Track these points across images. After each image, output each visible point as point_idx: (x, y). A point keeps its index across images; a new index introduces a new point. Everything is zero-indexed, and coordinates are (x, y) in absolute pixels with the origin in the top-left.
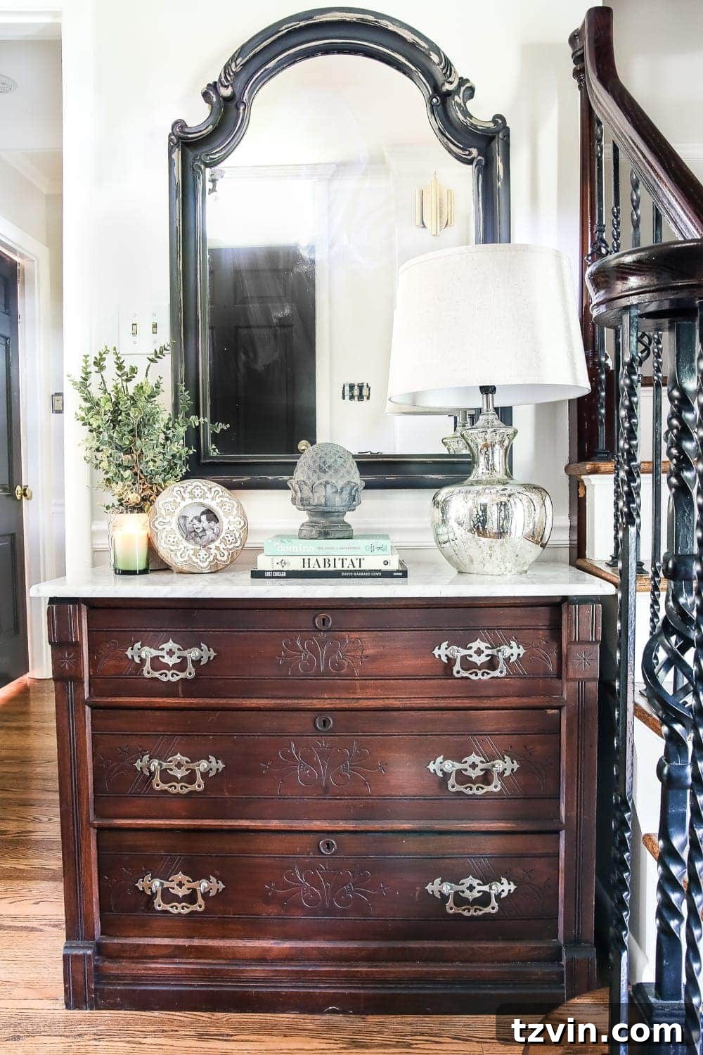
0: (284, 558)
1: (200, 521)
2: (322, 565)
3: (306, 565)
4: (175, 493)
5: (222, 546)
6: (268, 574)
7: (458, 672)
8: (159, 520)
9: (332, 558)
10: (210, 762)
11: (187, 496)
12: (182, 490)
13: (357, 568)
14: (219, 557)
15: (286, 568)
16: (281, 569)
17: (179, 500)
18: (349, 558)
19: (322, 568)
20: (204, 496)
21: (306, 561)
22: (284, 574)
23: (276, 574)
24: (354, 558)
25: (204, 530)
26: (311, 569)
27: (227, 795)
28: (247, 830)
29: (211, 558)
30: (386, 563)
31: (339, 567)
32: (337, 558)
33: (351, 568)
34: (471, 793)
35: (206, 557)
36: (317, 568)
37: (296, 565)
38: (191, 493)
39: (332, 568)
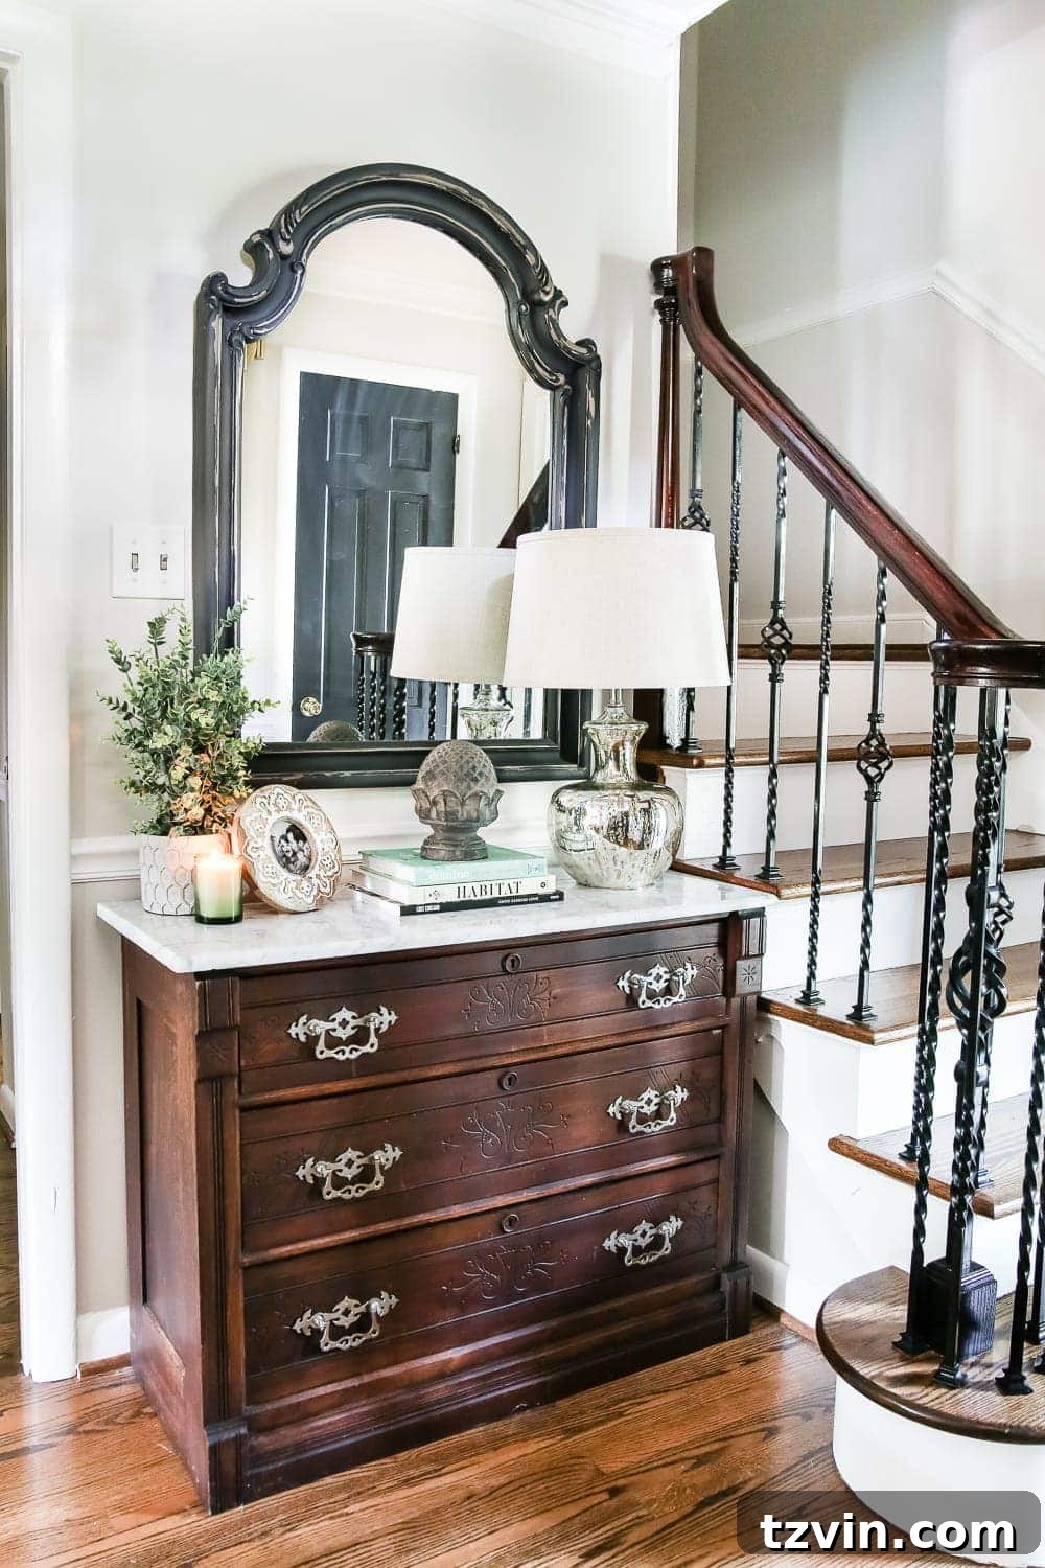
0: (437, 888)
1: (287, 841)
2: (478, 893)
3: (462, 895)
4: (258, 806)
5: (322, 873)
6: (420, 909)
7: (643, 1003)
8: (252, 844)
9: (488, 884)
10: (386, 1152)
11: (272, 808)
12: (266, 801)
13: (514, 894)
14: (322, 889)
15: (439, 901)
16: (434, 901)
17: (265, 815)
18: (506, 883)
19: (478, 898)
20: (289, 808)
21: (462, 889)
22: (437, 908)
23: (429, 908)
24: (511, 882)
25: (294, 854)
26: (467, 899)
27: (403, 1187)
28: (429, 1225)
29: (315, 892)
30: (543, 885)
31: (496, 894)
32: (494, 883)
33: (509, 894)
34: (650, 1131)
35: (309, 889)
36: (473, 898)
37: (450, 895)
38: (275, 804)
39: (488, 896)
